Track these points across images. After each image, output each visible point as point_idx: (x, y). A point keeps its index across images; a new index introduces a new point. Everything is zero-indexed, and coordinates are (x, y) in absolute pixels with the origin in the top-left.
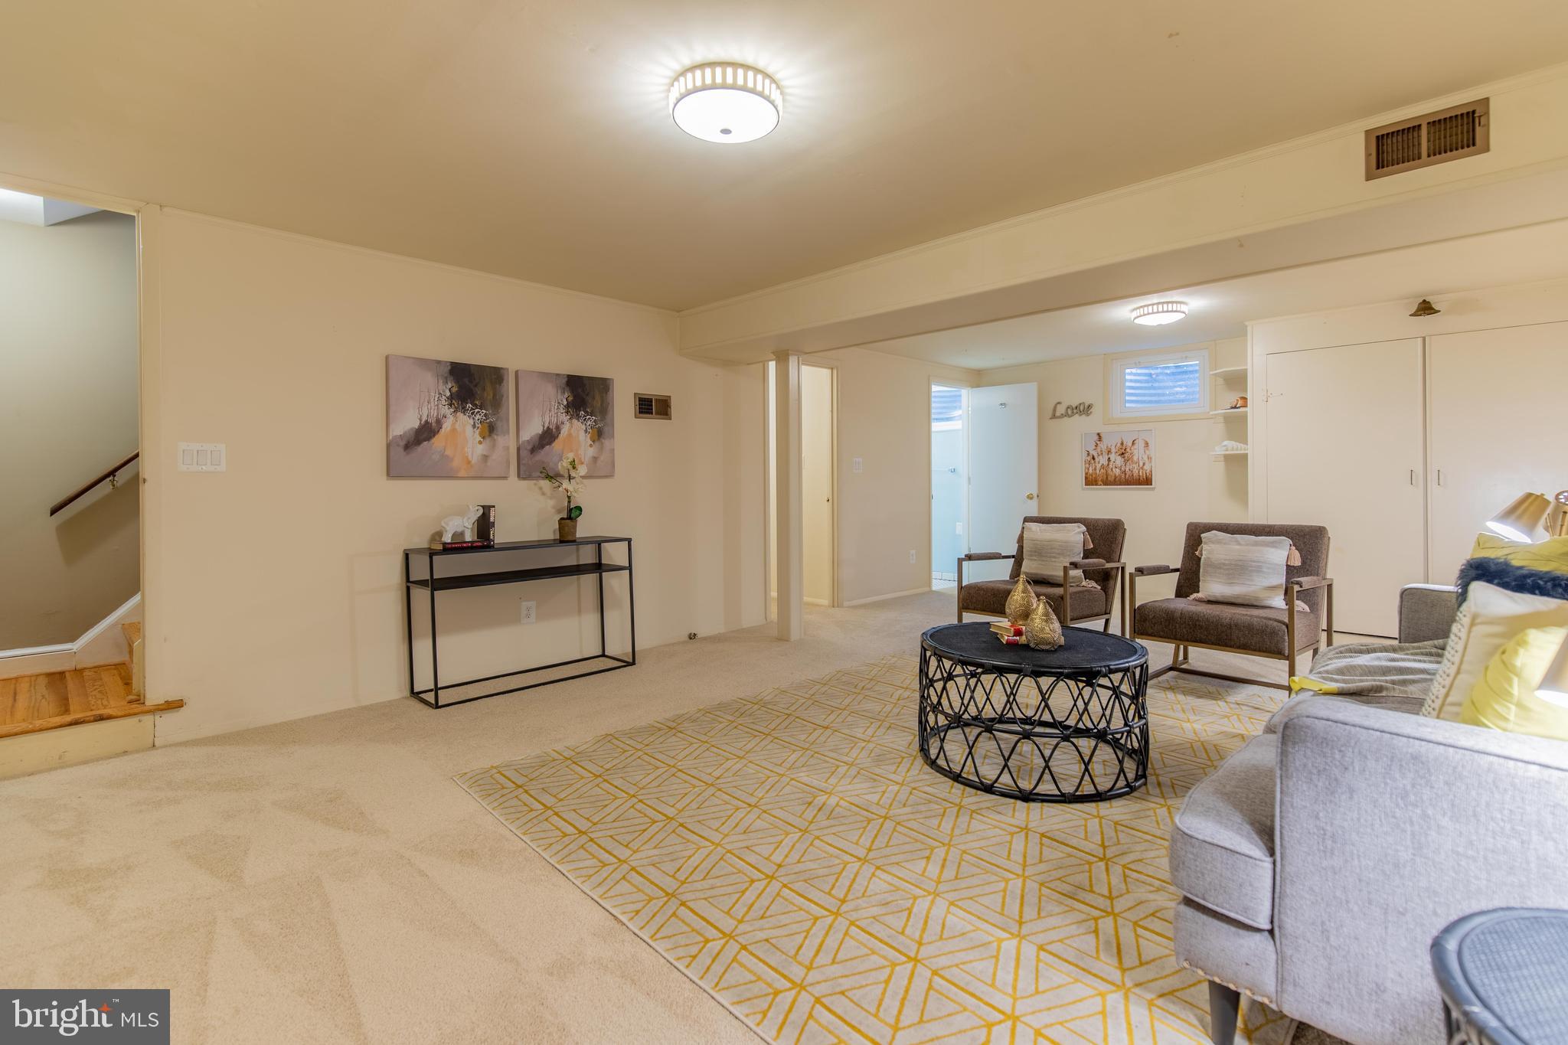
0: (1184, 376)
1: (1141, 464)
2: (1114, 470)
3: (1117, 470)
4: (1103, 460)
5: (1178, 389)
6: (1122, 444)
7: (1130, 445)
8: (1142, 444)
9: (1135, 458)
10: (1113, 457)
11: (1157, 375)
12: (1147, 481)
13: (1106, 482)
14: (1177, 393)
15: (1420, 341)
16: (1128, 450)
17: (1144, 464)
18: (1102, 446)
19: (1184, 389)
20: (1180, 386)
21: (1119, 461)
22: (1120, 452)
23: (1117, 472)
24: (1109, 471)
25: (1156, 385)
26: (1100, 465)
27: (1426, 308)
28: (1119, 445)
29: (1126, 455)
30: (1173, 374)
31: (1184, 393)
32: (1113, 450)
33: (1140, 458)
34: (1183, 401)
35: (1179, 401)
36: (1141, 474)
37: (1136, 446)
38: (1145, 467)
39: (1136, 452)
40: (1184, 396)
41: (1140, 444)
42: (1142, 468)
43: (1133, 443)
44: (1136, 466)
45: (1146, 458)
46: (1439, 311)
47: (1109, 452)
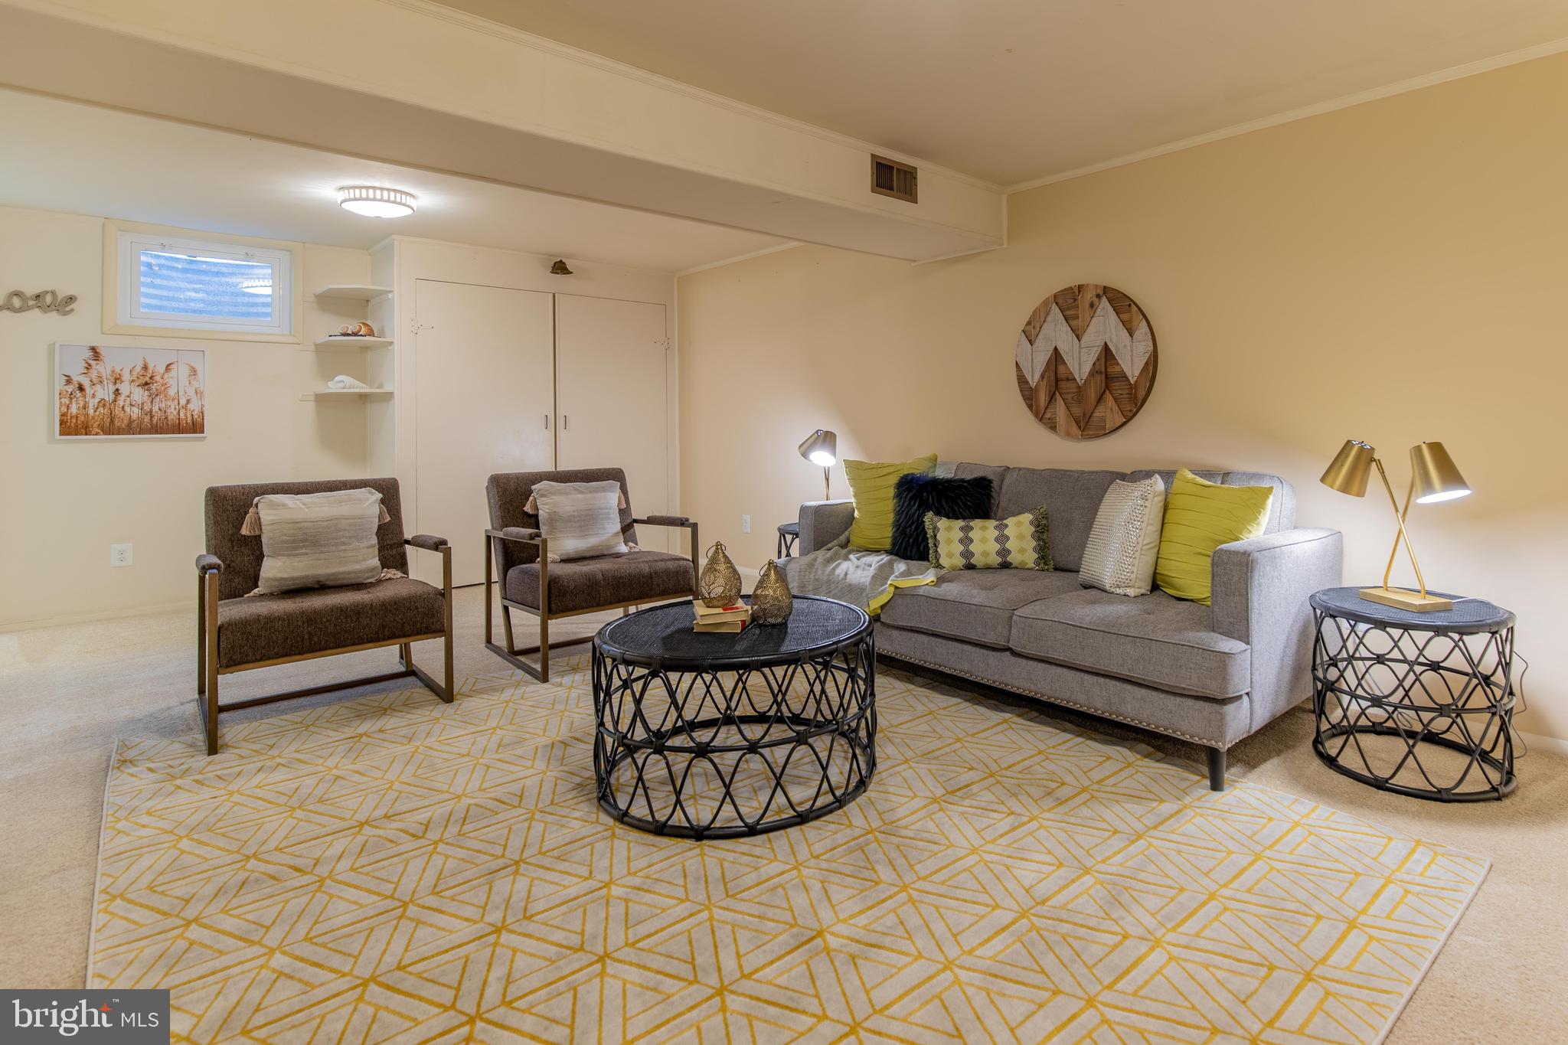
0: (203, 278)
1: (183, 402)
2: (127, 409)
3: (135, 410)
4: (105, 392)
5: (193, 294)
6: (145, 368)
7: (162, 369)
8: (184, 371)
9: (172, 392)
10: (125, 388)
11: (160, 266)
12: (196, 427)
13: (110, 428)
14: (192, 300)
15: (551, 296)
16: (158, 378)
17: (188, 401)
18: (102, 370)
19: (201, 295)
20: (196, 291)
21: (139, 395)
22: (142, 380)
23: (135, 413)
24: (118, 411)
25: (157, 281)
26: (97, 400)
27: (560, 268)
28: (138, 369)
29: (154, 387)
30: (184, 271)
31: (202, 301)
32: (126, 377)
33: (181, 393)
34: (201, 312)
35: (195, 311)
36: (182, 415)
37: (173, 373)
38: (190, 406)
39: (172, 382)
40: (202, 305)
41: (181, 372)
42: (185, 407)
43: (168, 368)
44: (173, 405)
45: (191, 392)
46: (572, 273)
47: (116, 379)
